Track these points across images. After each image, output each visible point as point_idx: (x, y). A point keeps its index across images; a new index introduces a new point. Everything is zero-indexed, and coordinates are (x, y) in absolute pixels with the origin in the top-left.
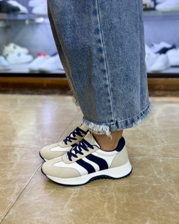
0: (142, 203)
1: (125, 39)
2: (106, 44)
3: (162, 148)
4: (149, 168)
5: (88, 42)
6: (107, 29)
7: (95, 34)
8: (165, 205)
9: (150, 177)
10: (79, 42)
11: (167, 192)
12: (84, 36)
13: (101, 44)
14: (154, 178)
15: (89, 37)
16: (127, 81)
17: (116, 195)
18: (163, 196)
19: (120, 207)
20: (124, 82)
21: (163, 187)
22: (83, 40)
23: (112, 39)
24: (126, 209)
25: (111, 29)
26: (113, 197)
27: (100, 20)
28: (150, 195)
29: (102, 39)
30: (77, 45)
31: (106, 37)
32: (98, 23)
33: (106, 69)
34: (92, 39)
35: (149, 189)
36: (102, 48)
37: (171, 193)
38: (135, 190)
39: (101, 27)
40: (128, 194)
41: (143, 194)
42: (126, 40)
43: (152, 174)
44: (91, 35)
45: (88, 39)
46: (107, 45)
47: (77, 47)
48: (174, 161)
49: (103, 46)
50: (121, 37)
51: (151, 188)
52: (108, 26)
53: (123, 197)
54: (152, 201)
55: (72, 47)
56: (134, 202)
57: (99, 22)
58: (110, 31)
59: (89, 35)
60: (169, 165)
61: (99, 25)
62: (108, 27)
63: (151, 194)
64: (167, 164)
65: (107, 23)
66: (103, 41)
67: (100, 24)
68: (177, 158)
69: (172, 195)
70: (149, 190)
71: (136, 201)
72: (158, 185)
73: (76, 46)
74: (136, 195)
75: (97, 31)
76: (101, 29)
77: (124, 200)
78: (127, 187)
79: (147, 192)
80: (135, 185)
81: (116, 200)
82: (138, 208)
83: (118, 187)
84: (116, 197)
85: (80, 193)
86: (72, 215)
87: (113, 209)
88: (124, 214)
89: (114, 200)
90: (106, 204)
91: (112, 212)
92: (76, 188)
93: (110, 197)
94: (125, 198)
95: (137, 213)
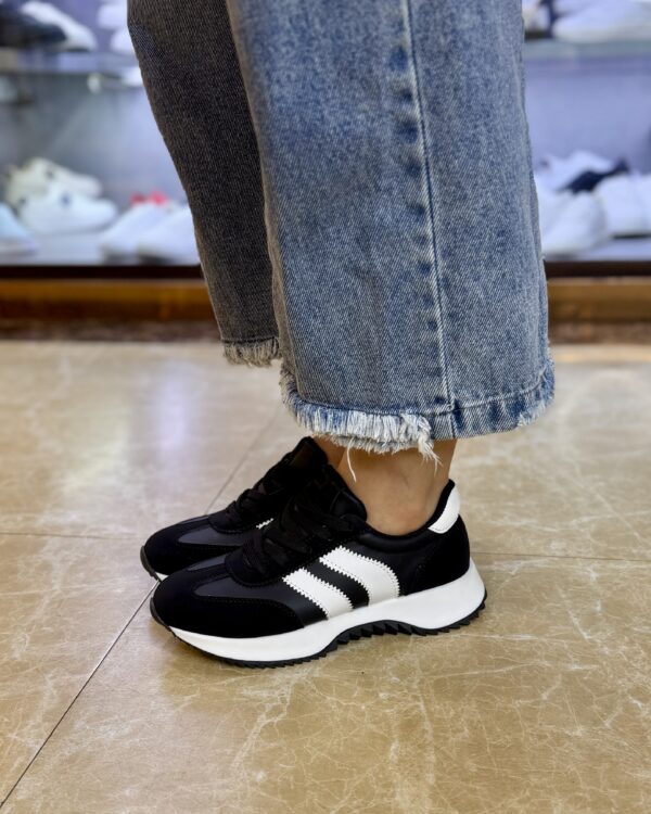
0: (531, 739)
2: (430, 107)
3: (594, 527)
4: (552, 604)
6: (435, 50)
7: (393, 69)
8: (617, 745)
9: (557, 637)
11: (623, 696)
13: (413, 105)
14: (572, 642)
15: (367, 82)
16: (502, 253)
17: (432, 709)
18: (609, 708)
19: (448, 758)
20: (491, 257)
21: (606, 674)
23: (455, 90)
24: (472, 766)
25: (450, 51)
26: (420, 718)
27: (410, 15)
28: (561, 708)
29: (418, 91)
31: (429, 82)
32: (401, 28)
33: (426, 201)
34: (379, 87)
35: (554, 684)
36: (415, 123)
37: (640, 700)
38: (503, 688)
39: (413, 42)
40: (474, 706)
41: (533, 704)
43: (562, 628)
44: (378, 72)
45: (364, 88)
46: (434, 111)
49: (418, 116)
51: (564, 682)
52: (442, 41)
53: (457, 716)
54: (567, 732)
56: (499, 737)
57: (406, 24)
58: (447, 57)
59: (370, 71)
60: (623, 590)
61: (407, 36)
62: (439, 45)
63: (564, 705)
64: (615, 588)
65: (439, 28)
66: (419, 95)
67: (411, 31)
69: (640, 704)
70: (554, 688)
71: (509, 734)
72: (586, 667)
74: (506, 708)
75: (399, 58)
76: (414, 52)
77: (463, 731)
78: (471, 678)
79: (549, 697)
80: (504, 670)
81: (431, 731)
82: (514, 759)
83: (438, 680)
84: (431, 721)
85: (292, 707)
86: (264, 794)
87: (420, 767)
88: (464, 784)
89: (424, 731)
90: (393, 747)
91: (419, 780)
92: (277, 688)
93: (409, 720)
94: (467, 720)
95: (512, 779)
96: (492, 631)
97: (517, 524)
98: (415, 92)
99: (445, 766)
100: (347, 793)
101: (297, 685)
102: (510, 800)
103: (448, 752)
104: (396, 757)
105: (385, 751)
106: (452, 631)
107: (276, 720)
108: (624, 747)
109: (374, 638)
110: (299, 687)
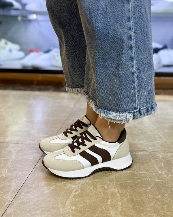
0: (146, 199)
3: (160, 144)
4: (150, 164)
6: (136, 17)
8: (169, 200)
9: (152, 172)
11: (170, 188)
13: (131, 31)
14: (156, 174)
15: (121, 24)
17: (119, 191)
19: (124, 204)
21: (165, 182)
24: (131, 206)
26: (116, 193)
27: (131, 8)
32: (129, 11)
33: (134, 56)
34: (124, 25)
35: (152, 184)
38: (138, 186)
39: (132, 15)
40: (131, 190)
41: (147, 190)
43: (153, 170)
44: (124, 22)
51: (154, 184)
52: (138, 15)
53: (126, 193)
56: (137, 198)
58: (139, 19)
59: (122, 21)
63: (154, 190)
65: (137, 12)
70: (152, 186)
71: (140, 197)
72: (160, 180)
74: (139, 191)
75: (129, 19)
76: (132, 17)
77: (128, 196)
78: (129, 183)
79: (150, 188)
80: (138, 181)
81: (119, 197)
82: (142, 204)
83: (121, 183)
84: (119, 194)
85: (81, 190)
86: (75, 213)
87: (117, 206)
88: (129, 210)
90: (109, 201)
91: (117, 209)
92: (77, 185)
93: (113, 194)
94: (129, 194)
95: (142, 209)
96: (134, 171)
97: (140, 143)
98: (132, 27)
99: (123, 205)
100: (98, 212)
101: (82, 184)
102: (142, 215)
103: (124, 202)
104: (110, 203)
105: (107, 202)
106: (124, 170)
107: (77, 193)
109: (102, 172)
110: (83, 185)
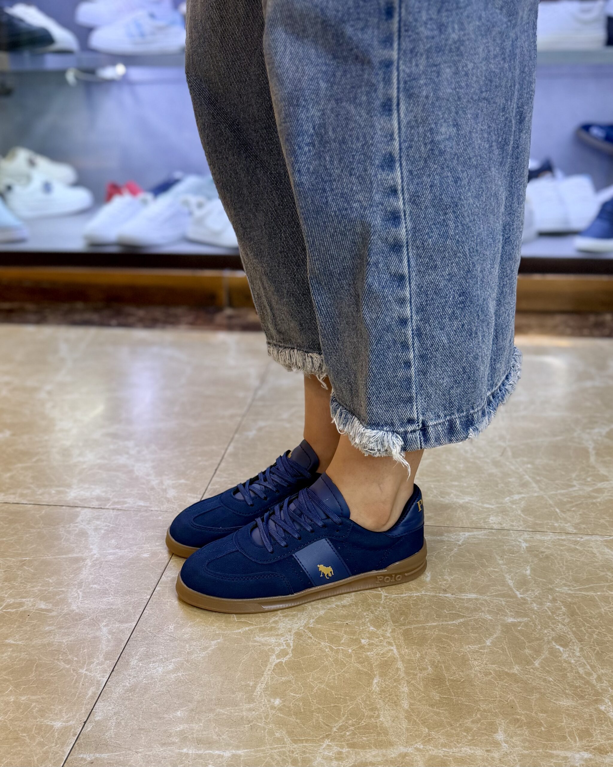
0: (479, 675)
1: (467, 188)
2: (411, 199)
5: (361, 191)
6: (417, 156)
7: (384, 170)
9: (497, 596)
10: (332, 190)
11: (549, 642)
12: (351, 175)
13: (398, 198)
14: (508, 599)
15: (363, 178)
17: (403, 652)
18: (538, 651)
21: (535, 625)
22: (347, 185)
25: (429, 157)
27: (399, 128)
28: (501, 652)
29: (402, 187)
30: (326, 198)
31: (411, 180)
32: (392, 139)
33: (406, 271)
34: (371, 182)
35: (495, 632)
36: (399, 212)
38: (456, 636)
39: (400, 149)
40: (435, 650)
41: (481, 648)
42: (469, 190)
43: (500, 588)
44: (371, 172)
45: (360, 183)
46: (414, 202)
47: (327, 202)
48: (563, 546)
49: (402, 207)
50: (456, 182)
51: (502, 631)
53: (422, 658)
54: (506, 670)
55: (313, 202)
57: (396, 136)
58: (426, 161)
59: (365, 171)
61: (396, 144)
62: (420, 152)
63: (503, 649)
66: (403, 190)
67: (400, 141)
68: (569, 536)
70: (495, 636)
71: (463, 671)
72: (519, 620)
73: (324, 200)
74: (459, 652)
75: (389, 162)
76: (400, 157)
77: (427, 669)
80: (456, 622)
81: (403, 669)
84: (403, 661)
89: (398, 669)
93: (385, 661)
94: (430, 661)
98: (399, 188)
104: (378, 689)
108: (550, 682)
